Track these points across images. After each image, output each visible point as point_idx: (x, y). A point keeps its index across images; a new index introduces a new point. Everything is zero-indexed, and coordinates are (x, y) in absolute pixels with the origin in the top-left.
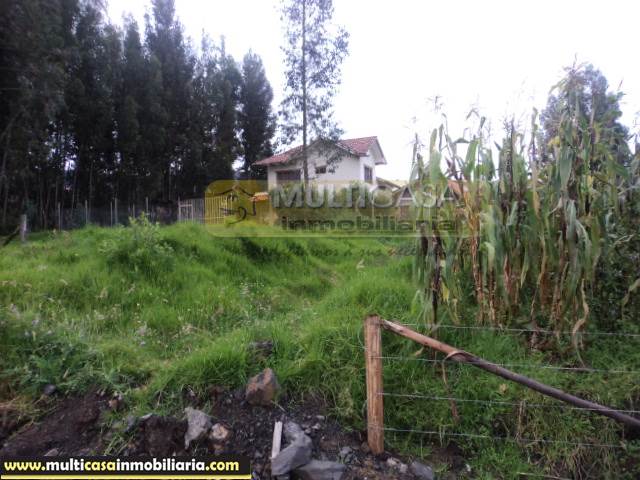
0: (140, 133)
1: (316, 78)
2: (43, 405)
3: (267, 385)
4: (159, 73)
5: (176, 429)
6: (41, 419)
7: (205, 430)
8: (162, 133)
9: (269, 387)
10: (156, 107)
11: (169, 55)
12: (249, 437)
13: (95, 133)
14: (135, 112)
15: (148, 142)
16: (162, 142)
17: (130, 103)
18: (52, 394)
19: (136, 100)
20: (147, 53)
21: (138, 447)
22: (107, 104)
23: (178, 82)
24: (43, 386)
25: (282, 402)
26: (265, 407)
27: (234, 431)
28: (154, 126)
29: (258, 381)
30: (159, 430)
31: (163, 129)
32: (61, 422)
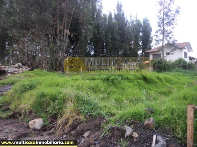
0: (111, 43)
1: (167, 24)
2: (87, 118)
3: (151, 122)
4: (117, 26)
5: (122, 131)
6: (86, 122)
7: (131, 134)
9: (152, 123)
10: (116, 36)
11: (120, 20)
12: (145, 138)
13: (99, 44)
14: (110, 37)
15: (113, 46)
16: (117, 46)
17: (109, 35)
18: (89, 116)
19: (111, 34)
20: (114, 20)
21: (111, 135)
22: (103, 36)
23: (123, 28)
24: (87, 113)
25: (156, 129)
26: (150, 129)
27: (140, 135)
28: (115, 41)
29: (148, 121)
30: (117, 131)
31: (118, 42)
32: (91, 124)
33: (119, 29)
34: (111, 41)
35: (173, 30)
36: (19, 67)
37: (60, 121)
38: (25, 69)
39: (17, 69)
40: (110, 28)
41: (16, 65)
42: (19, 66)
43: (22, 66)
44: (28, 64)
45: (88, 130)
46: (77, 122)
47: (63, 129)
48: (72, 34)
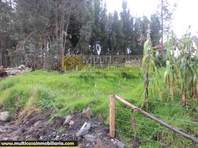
0: (116, 42)
2: (43, 110)
3: (87, 112)
4: (122, 24)
5: (62, 120)
6: (42, 113)
7: (68, 122)
8: (123, 41)
11: (125, 18)
12: (78, 125)
13: (104, 43)
14: (115, 36)
15: (119, 44)
16: (123, 44)
17: (114, 33)
18: (45, 108)
19: (115, 32)
20: (120, 18)
21: (54, 123)
22: (107, 34)
23: (128, 26)
25: (91, 117)
26: (86, 118)
27: (76, 123)
28: (120, 39)
29: (85, 110)
30: (58, 120)
31: (123, 40)
32: (44, 115)
33: (124, 27)
34: (116, 39)
36: (21, 69)
37: (21, 113)
38: (27, 70)
39: (20, 71)
40: (115, 27)
41: (20, 67)
42: (22, 67)
43: (25, 68)
44: (32, 66)
45: (40, 120)
46: (35, 113)
47: (22, 120)
48: (70, 35)
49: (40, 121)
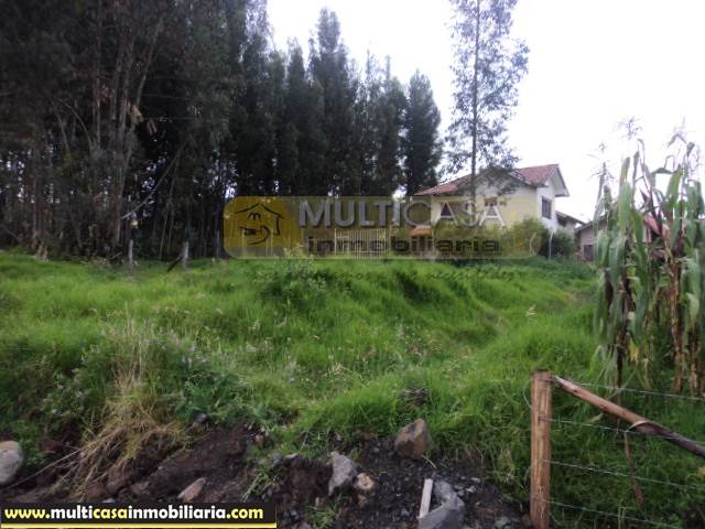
0: (299, 161)
1: (489, 100)
2: (194, 433)
3: (419, 436)
4: (321, 99)
5: (320, 473)
6: (192, 446)
7: (350, 478)
8: (321, 161)
9: (421, 440)
10: (317, 133)
11: (331, 79)
12: (396, 491)
13: (256, 161)
14: (295, 139)
15: (307, 170)
16: (321, 169)
17: (291, 130)
18: (204, 423)
19: (297, 127)
20: (310, 78)
21: (282, 487)
22: (269, 131)
23: (339, 107)
24: (195, 414)
25: (434, 457)
26: (415, 461)
27: (381, 483)
28: (313, 153)
29: (409, 432)
30: (303, 471)
31: (322, 157)
32: (210, 452)
33: (328, 110)
34: (297, 152)
35: (506, 124)
37: (89, 448)
40: (296, 106)
45: (198, 475)
46: (156, 447)
47: (102, 477)
48: (151, 121)
49: (202, 480)
